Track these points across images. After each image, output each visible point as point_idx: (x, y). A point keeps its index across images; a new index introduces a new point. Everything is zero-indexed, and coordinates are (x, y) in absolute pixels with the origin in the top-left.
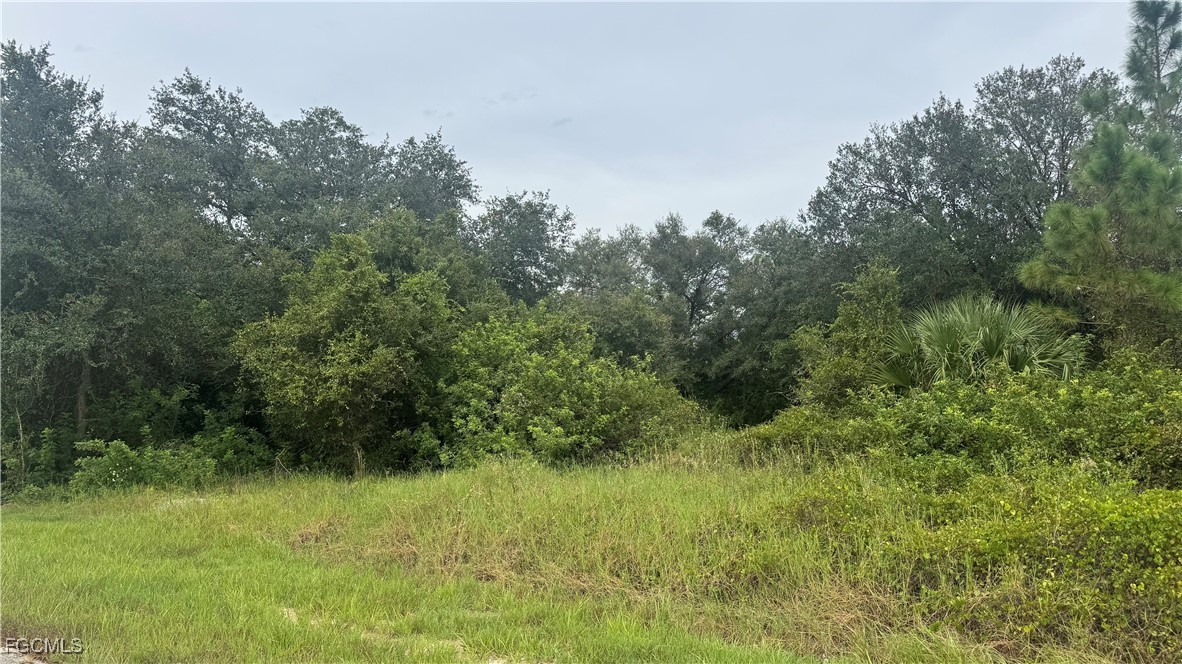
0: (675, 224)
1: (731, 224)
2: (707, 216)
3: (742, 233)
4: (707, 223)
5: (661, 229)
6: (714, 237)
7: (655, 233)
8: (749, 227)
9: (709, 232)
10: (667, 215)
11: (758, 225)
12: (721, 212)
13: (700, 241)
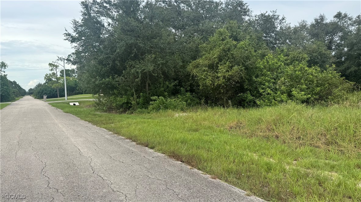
0: (322, 18)
1: (346, 16)
2: (336, 14)
3: (350, 19)
4: (335, 17)
5: (316, 20)
6: (338, 21)
7: (314, 22)
8: (353, 16)
9: (336, 20)
10: (319, 15)
11: (357, 15)
12: (341, 12)
13: (333, 24)
